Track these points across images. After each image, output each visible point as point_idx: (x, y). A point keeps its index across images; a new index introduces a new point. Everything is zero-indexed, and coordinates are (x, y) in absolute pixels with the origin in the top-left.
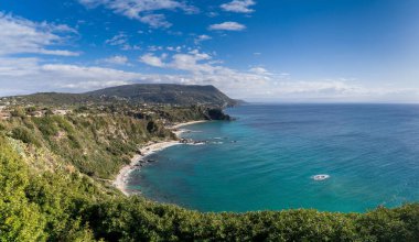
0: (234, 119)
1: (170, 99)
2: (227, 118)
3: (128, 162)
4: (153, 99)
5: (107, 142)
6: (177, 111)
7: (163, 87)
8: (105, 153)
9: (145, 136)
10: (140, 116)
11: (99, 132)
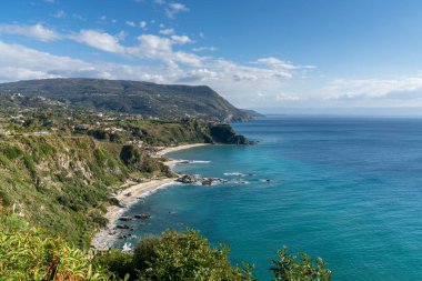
0: (252, 143)
1: (141, 107)
2: (241, 141)
3: (103, 223)
4: (110, 105)
5: (58, 185)
6: (160, 127)
7: (126, 85)
8: (58, 207)
9: (118, 171)
10: (99, 135)
11: (40, 167)
